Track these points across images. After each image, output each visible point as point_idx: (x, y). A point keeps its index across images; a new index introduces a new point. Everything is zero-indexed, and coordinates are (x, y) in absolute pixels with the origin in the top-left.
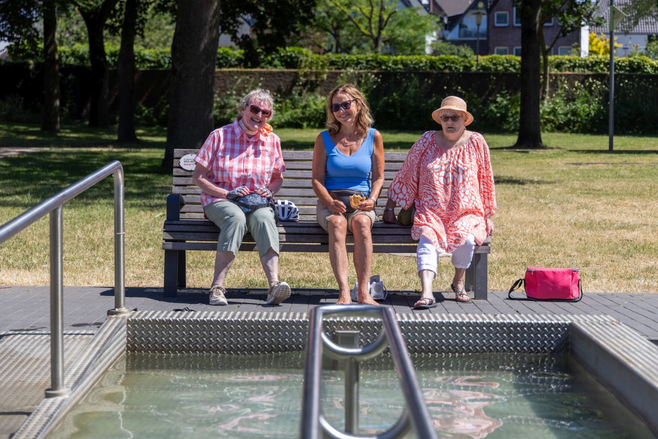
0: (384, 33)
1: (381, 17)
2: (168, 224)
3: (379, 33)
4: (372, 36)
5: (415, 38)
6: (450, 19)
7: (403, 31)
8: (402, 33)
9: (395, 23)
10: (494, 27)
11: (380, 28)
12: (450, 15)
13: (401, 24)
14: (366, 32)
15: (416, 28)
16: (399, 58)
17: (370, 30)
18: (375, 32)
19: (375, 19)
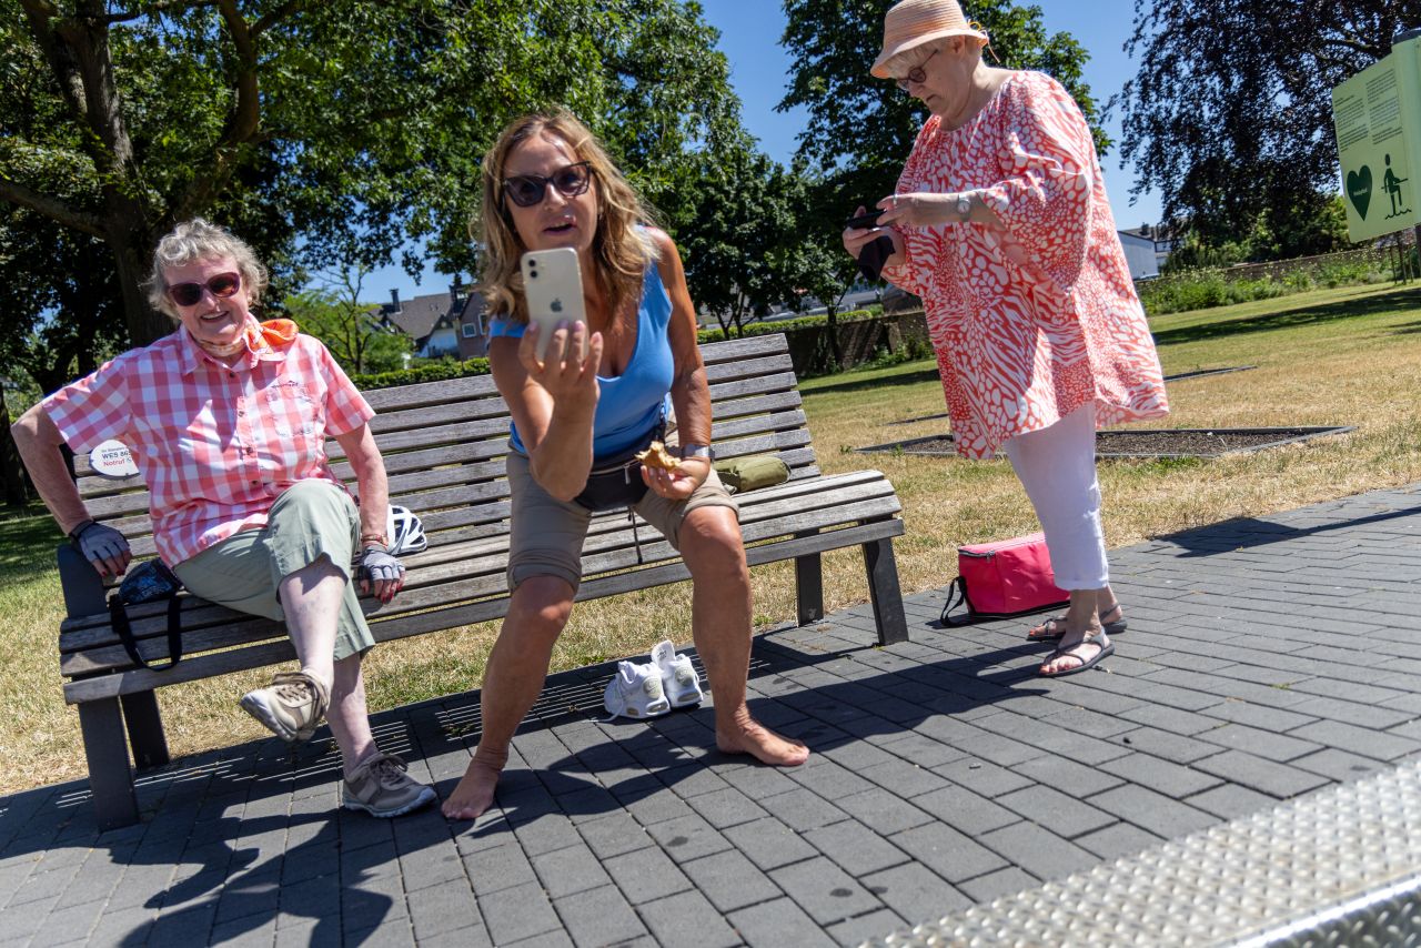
0: (363, 355)
1: (357, 341)
2: (74, 630)
3: (359, 357)
4: (352, 360)
5: (393, 358)
6: (418, 341)
7: (379, 354)
8: (379, 356)
9: (370, 347)
10: (464, 339)
11: (359, 351)
12: (416, 338)
13: (377, 348)
14: (346, 357)
15: (392, 349)
16: (384, 375)
17: (350, 354)
18: (354, 356)
19: (353, 345)
